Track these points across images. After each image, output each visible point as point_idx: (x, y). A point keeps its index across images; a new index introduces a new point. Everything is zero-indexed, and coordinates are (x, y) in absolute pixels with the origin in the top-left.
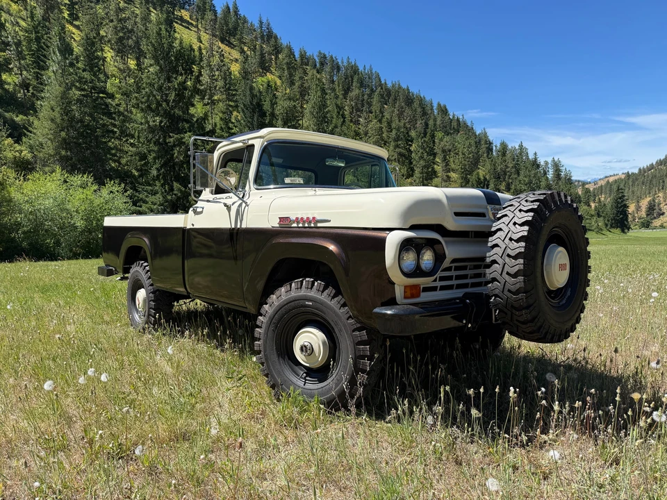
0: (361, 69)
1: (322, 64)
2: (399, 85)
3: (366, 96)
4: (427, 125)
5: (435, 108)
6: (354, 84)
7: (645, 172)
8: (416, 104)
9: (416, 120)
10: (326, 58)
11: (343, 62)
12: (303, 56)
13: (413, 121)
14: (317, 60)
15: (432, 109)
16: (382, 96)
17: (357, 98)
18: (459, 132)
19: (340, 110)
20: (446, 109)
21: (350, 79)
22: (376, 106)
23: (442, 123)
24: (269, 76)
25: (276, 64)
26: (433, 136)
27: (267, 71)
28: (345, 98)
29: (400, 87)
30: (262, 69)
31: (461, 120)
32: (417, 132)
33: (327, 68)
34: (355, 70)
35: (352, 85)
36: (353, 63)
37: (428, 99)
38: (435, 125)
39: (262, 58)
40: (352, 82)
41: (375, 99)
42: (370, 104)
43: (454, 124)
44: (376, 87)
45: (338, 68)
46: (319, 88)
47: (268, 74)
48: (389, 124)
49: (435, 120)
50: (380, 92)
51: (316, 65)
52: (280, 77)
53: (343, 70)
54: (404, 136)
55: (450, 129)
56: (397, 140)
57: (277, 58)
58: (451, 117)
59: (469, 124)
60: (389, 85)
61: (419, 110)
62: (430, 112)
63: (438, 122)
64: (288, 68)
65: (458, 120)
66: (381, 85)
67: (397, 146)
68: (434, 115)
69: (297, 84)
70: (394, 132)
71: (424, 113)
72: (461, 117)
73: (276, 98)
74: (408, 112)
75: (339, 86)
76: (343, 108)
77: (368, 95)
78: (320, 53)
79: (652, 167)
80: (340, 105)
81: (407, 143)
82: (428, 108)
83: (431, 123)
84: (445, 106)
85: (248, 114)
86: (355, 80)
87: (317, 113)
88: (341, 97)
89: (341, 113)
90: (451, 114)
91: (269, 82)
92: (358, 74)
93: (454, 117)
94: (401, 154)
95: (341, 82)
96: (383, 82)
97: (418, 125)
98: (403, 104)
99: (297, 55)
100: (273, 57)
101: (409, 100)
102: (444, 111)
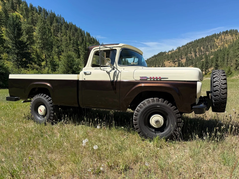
0: (57, 15)
1: (40, 11)
2: (72, 23)
3: (59, 26)
4: (83, 40)
5: (85, 33)
6: (54, 21)
7: (149, 60)
8: (79, 31)
9: (79, 37)
10: (41, 9)
11: (49, 12)
12: (31, 6)
13: (78, 38)
14: (38, 9)
15: (84, 34)
16: (65, 27)
17: (56, 26)
18: (94, 43)
19: (50, 30)
20: (90, 35)
21: (52, 19)
22: (63, 31)
23: (88, 39)
24: (16, 13)
25: (19, 8)
26: (86, 44)
27: (15, 11)
28: (51, 26)
29: (72, 24)
30: (13, 9)
31: (95, 39)
32: (80, 42)
33: (43, 13)
34: (54, 16)
35: (53, 21)
36: (53, 13)
37: (83, 30)
38: (86, 40)
39: (12, 5)
40: (53, 20)
41: (63, 28)
42: (61, 29)
43: (93, 40)
44: (63, 23)
45: (47, 14)
46: (42, 21)
47: (15, 12)
48: (70, 37)
49: (86, 38)
50: (65, 25)
51: (37, 11)
52: (21, 14)
53: (49, 15)
54: (76, 43)
55: (91, 42)
56: (73, 44)
57: (19, 6)
58: (91, 38)
59: (98, 41)
60: (68, 23)
61: (80, 34)
62: (84, 35)
63: (87, 39)
64: (26, 11)
65: (94, 39)
66: (65, 23)
67: (73, 46)
68: (85, 36)
69: (30, 18)
70: (72, 41)
71: (82, 35)
72: (95, 38)
73: (21, 22)
74: (76, 34)
75: (48, 21)
76: (51, 29)
77: (60, 25)
78: (39, 6)
79: (150, 59)
80: (49, 28)
81: (77, 46)
82: (83, 33)
83: (84, 39)
84: (89, 33)
85: (12, 28)
86: (55, 19)
87: (42, 31)
88: (49, 25)
89: (50, 31)
90: (91, 36)
91: (17, 15)
92: (56, 17)
93: (92, 38)
94: (75, 50)
95: (49, 19)
96: (66, 21)
97: (80, 39)
98: (74, 31)
99: (29, 6)
100: (17, 5)
101: (76, 29)
102: (89, 35)
